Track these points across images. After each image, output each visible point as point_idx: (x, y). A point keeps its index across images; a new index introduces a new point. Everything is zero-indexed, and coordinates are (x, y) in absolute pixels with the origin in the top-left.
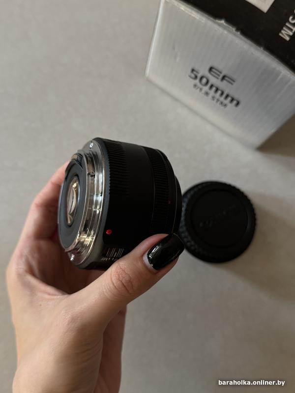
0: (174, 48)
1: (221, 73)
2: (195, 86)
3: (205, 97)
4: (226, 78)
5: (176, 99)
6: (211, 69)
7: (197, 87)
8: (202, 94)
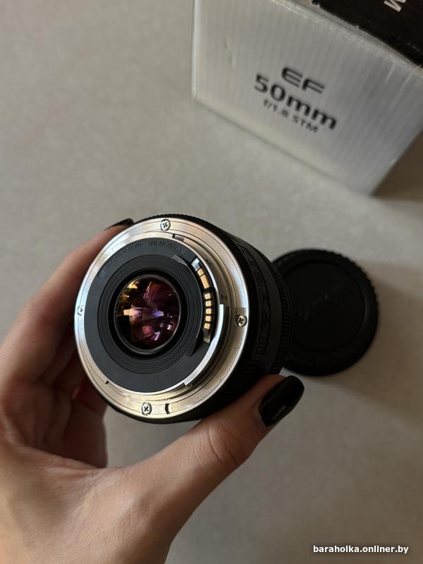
2: (266, 102)
4: (310, 84)
6: (285, 72)
7: (268, 105)
8: (278, 113)
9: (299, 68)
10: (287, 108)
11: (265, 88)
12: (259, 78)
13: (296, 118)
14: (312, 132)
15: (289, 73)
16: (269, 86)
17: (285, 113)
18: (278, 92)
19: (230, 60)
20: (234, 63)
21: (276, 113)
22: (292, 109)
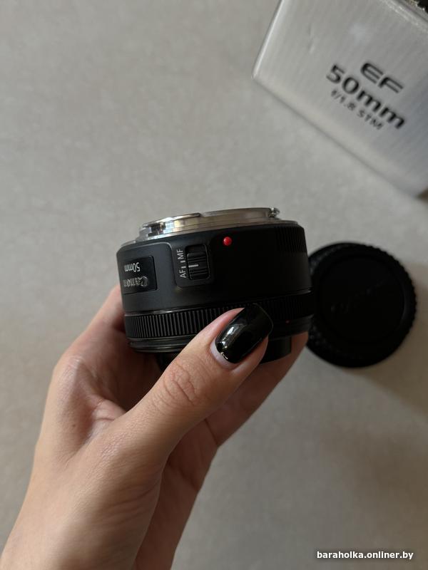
0: (309, 31)
1: (381, 73)
2: (334, 92)
3: (348, 111)
4: (389, 82)
5: (297, 114)
6: (365, 67)
7: (337, 95)
8: (345, 105)
9: (381, 66)
10: (356, 101)
11: (338, 79)
12: (335, 68)
13: (362, 112)
14: (375, 128)
15: (369, 68)
16: (344, 77)
17: (352, 106)
18: (351, 85)
19: (309, 47)
20: (313, 49)
21: (342, 104)
22: (361, 104)
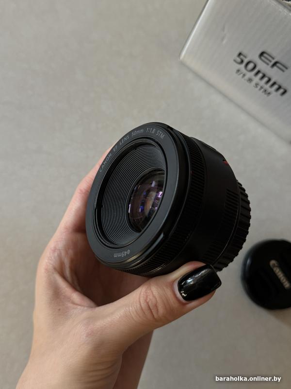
0: (223, 29)
1: (273, 58)
2: (238, 71)
3: (248, 84)
4: (278, 65)
6: (262, 54)
7: (240, 72)
8: (245, 80)
9: (274, 53)
10: (253, 77)
11: (242, 62)
12: (240, 54)
13: (257, 85)
14: (266, 96)
15: (265, 55)
16: (246, 61)
17: (250, 80)
18: (251, 66)
19: (223, 39)
20: (224, 42)
22: (256, 79)
